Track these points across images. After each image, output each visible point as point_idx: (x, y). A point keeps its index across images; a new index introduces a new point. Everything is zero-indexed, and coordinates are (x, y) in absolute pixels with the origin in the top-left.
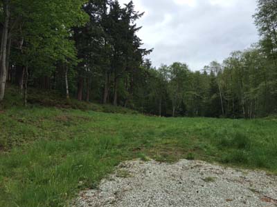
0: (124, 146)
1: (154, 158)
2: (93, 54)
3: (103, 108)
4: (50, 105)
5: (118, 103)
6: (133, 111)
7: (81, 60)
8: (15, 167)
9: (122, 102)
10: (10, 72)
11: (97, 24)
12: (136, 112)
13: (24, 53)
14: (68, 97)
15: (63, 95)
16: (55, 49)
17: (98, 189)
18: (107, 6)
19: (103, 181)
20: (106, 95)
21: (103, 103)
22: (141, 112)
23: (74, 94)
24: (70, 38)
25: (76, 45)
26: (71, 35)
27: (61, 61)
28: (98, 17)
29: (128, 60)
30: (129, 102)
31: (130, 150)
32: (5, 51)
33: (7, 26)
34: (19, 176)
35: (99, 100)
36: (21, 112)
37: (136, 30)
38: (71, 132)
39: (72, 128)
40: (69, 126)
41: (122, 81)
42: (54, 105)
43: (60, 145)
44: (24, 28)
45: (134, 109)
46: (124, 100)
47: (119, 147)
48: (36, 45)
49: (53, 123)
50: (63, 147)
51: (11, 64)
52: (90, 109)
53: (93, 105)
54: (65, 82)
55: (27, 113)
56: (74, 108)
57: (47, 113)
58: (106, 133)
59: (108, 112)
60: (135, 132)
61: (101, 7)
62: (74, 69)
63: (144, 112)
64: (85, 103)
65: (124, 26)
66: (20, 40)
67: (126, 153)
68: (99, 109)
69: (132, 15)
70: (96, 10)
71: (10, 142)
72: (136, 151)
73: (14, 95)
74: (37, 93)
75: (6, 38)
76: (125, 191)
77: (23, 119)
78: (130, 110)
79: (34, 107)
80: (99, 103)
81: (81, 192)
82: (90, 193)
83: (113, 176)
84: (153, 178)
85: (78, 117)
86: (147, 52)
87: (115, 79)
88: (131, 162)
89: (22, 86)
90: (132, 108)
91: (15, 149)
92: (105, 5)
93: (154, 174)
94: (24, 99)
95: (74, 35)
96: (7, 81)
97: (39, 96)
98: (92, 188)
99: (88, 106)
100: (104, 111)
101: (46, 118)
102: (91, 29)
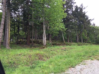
0: (85, 56)
1: (96, 59)
2: (71, 25)
3: (78, 44)
4: (59, 45)
5: (84, 42)
6: (91, 44)
7: (67, 29)
8: (52, 62)
9: (85, 41)
10: (46, 36)
11: (71, 15)
12: (92, 44)
13: (50, 30)
14: (64, 42)
15: (62, 41)
16: (58, 27)
17: (75, 68)
18: (73, 8)
19: (77, 66)
20: (78, 39)
21: (77, 42)
22: (94, 44)
23: (66, 40)
24: (62, 22)
25: (64, 24)
26: (62, 21)
27: (60, 30)
28: (70, 13)
29: (84, 25)
30: (88, 41)
31: (87, 57)
32: (44, 31)
33: (44, 23)
34: (53, 65)
35: (76, 41)
36: (51, 48)
37: (86, 13)
38: (66, 53)
39: (67, 51)
40: (65, 51)
41: (83, 33)
42: (60, 45)
43: (63, 56)
44: (48, 23)
45: (91, 43)
46: (86, 40)
47: (83, 56)
48: (52, 27)
49: (60, 50)
50: (64, 57)
51: (46, 34)
52: (73, 45)
53: (73, 43)
54: (63, 37)
55: (53, 48)
56: (67, 45)
57: (58, 47)
58: (78, 52)
59: (80, 45)
60: (90, 51)
61: (71, 9)
62: (65, 32)
63: (96, 44)
64: (70, 43)
65: (81, 13)
66: (48, 26)
67: (85, 58)
68: (76, 44)
69: (83, 8)
70: (69, 10)
71: (49, 56)
72: (90, 57)
73: (48, 43)
74: (55, 42)
75: (44, 27)
76: (84, 68)
77: (52, 50)
78: (89, 44)
79: (54, 46)
80: (76, 42)
81: (70, 68)
82: (72, 69)
83: (80, 65)
84: (95, 65)
85: (68, 48)
86: (92, 20)
87: (81, 33)
88: (87, 61)
89: (50, 40)
90: (90, 43)
91: (51, 58)
92: (72, 8)
93: (96, 64)
94: (51, 44)
95: (63, 21)
96: (46, 39)
97: (55, 43)
98: (73, 67)
99: (72, 44)
100: (78, 45)
101: (58, 49)
102: (69, 17)
